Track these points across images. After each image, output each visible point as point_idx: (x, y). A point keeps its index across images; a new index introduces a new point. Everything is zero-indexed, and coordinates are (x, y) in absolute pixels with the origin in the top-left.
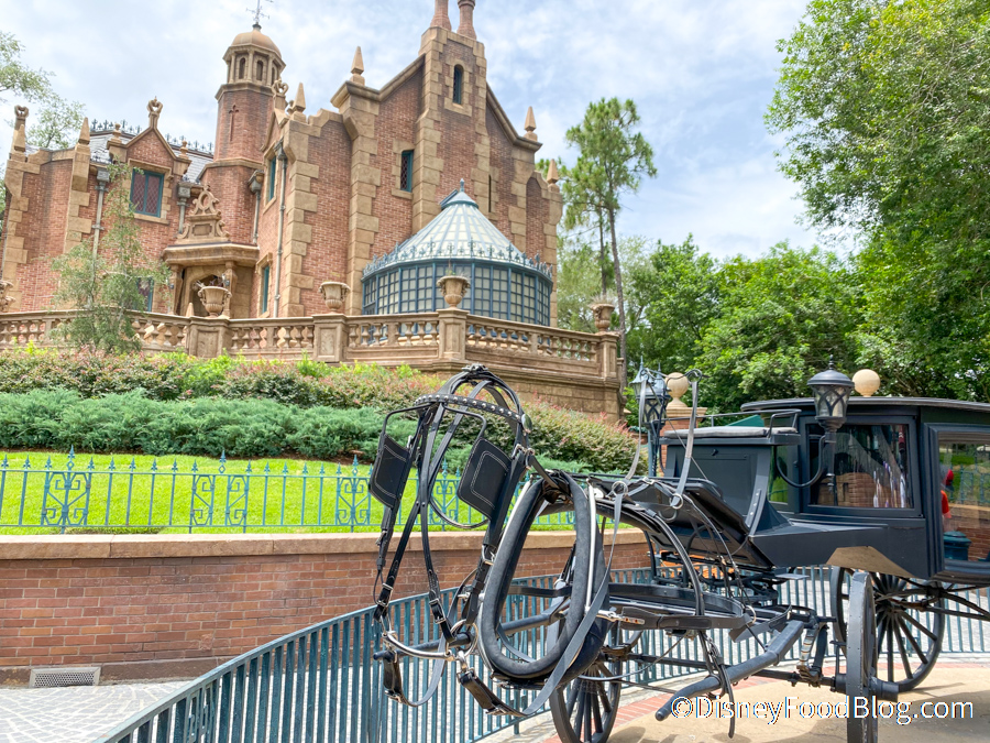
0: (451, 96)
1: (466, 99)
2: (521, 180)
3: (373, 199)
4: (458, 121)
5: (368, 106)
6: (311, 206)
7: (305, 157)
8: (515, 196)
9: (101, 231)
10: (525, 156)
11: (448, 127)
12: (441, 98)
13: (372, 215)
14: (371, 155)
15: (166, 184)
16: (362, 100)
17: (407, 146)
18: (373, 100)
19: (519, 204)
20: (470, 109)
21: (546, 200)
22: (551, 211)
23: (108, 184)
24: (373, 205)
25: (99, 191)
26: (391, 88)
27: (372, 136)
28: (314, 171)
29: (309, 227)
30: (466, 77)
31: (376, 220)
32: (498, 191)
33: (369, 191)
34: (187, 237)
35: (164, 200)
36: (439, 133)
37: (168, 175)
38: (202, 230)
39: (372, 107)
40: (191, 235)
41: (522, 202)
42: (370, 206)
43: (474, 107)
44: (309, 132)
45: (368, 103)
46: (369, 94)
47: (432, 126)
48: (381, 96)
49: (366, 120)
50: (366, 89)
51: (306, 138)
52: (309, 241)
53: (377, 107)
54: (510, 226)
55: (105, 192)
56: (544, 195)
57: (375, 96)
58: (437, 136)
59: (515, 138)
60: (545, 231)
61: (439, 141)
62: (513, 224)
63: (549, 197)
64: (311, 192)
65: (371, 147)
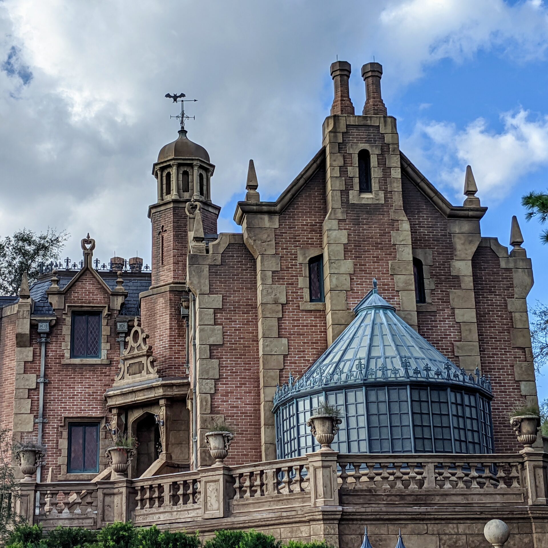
0: (357, 187)
1: (375, 186)
2: (463, 256)
3: (279, 319)
4: (368, 213)
5: (266, 221)
6: (216, 339)
7: (207, 289)
8: (457, 277)
9: (45, 384)
10: (466, 226)
11: (357, 222)
12: (345, 193)
13: (280, 336)
14: (273, 272)
15: (104, 322)
16: (259, 216)
17: (314, 253)
18: (270, 213)
20: (382, 194)
23: (48, 334)
24: (279, 326)
25: (41, 343)
26: (289, 196)
27: (274, 252)
28: (216, 301)
29: (216, 362)
30: (374, 161)
31: (285, 341)
32: (432, 276)
33: (274, 311)
34: (123, 378)
35: (103, 339)
36: (345, 232)
37: (106, 312)
38: (135, 368)
39: (270, 220)
40: (126, 375)
41: (468, 282)
42: (276, 328)
43: (386, 192)
44: (209, 261)
45: (266, 217)
46: (265, 208)
47: (336, 226)
48: (278, 208)
49: (265, 237)
50: (262, 205)
51: (206, 269)
52: (217, 377)
53: (276, 218)
55: (47, 343)
57: (272, 208)
58: (343, 236)
61: (346, 241)
64: (215, 324)
65: (273, 265)
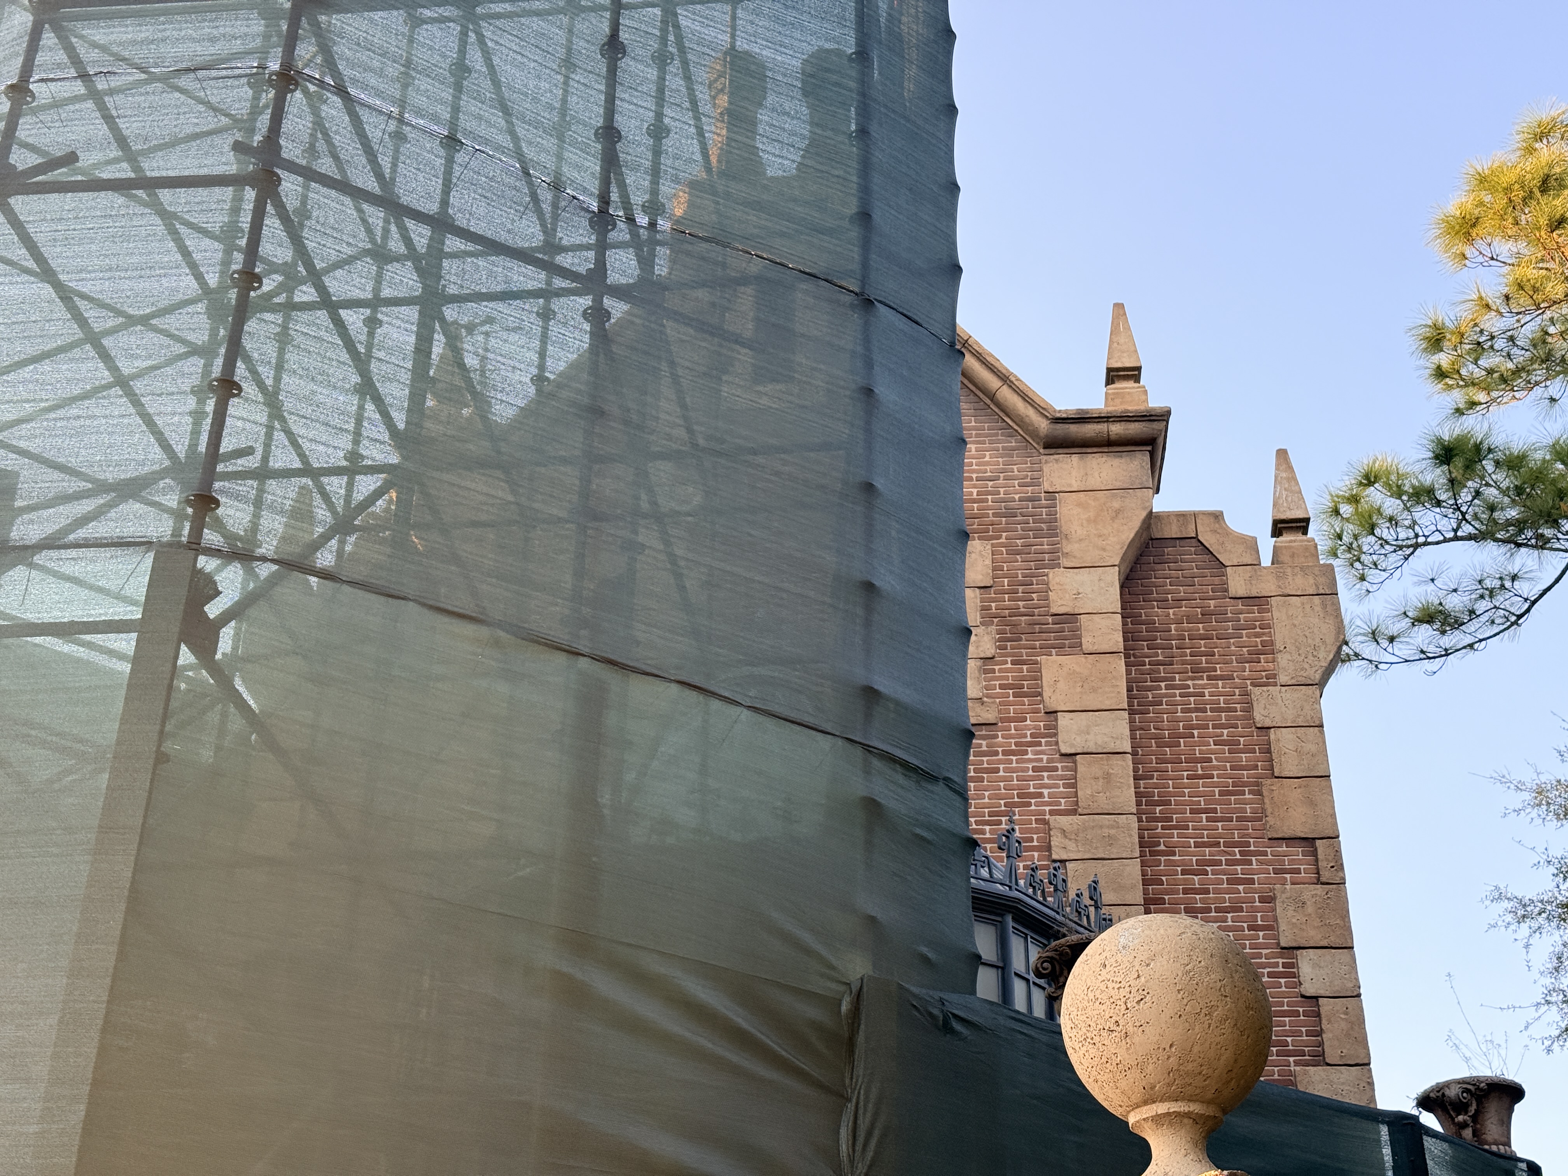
19: (1088, 643)
21: (1258, 601)
22: (1281, 635)
54: (1052, 731)
56: (1238, 584)
59: (1043, 425)
60: (1260, 716)
62: (1063, 720)
63: (1267, 587)
